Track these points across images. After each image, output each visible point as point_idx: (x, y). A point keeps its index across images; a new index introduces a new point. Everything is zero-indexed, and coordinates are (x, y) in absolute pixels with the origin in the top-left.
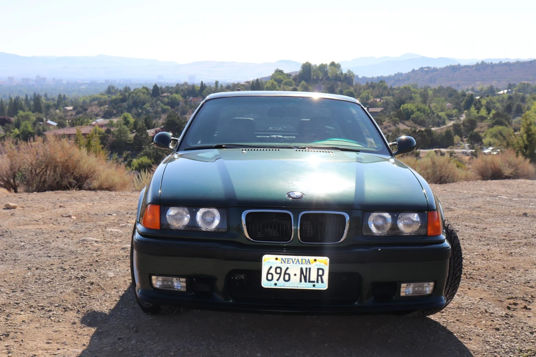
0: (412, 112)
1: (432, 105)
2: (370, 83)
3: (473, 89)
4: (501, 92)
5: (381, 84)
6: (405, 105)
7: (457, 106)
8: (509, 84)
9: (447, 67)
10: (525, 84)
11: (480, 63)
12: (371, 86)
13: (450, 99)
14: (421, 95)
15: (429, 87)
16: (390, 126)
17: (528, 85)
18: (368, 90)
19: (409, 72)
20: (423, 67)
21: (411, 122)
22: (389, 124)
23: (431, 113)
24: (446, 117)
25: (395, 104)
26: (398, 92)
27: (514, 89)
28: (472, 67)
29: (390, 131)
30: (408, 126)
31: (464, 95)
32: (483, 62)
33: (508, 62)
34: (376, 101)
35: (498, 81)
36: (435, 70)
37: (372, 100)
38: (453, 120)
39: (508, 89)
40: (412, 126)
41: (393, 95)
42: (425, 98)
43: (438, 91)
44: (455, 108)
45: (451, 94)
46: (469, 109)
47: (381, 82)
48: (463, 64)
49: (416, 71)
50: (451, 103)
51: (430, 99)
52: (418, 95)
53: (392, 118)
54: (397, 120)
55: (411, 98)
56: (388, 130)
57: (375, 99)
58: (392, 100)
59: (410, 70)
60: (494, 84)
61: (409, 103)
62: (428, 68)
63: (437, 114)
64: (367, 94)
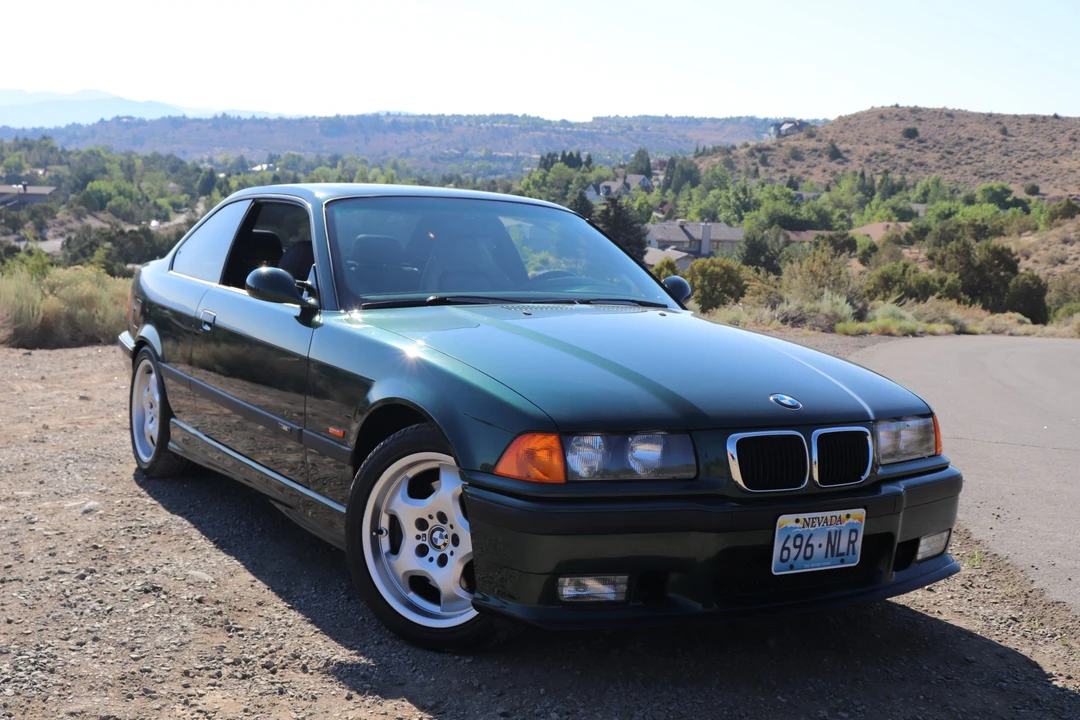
0: (110, 197)
1: (144, 185)
2: (21, 140)
3: (211, 161)
4: (258, 168)
5: (44, 142)
6: (96, 182)
7: (187, 189)
8: (270, 155)
9: (163, 119)
10: (294, 156)
11: (219, 116)
12: (24, 145)
13: (174, 176)
14: (121, 165)
15: (133, 153)
16: (70, 221)
17: (300, 159)
18: (18, 153)
19: (93, 124)
20: (121, 115)
21: (109, 214)
22: (68, 217)
23: (144, 200)
24: (171, 208)
25: (76, 182)
26: (77, 158)
27: (278, 164)
28: (207, 121)
29: (71, 230)
30: (103, 221)
31: (199, 170)
32: (224, 115)
33: (266, 118)
34: (36, 174)
35: (251, 149)
36: (142, 122)
37: (28, 172)
38: (182, 213)
39: (268, 163)
40: (112, 221)
41: (68, 164)
42: (129, 171)
43: (152, 161)
44: (184, 192)
45: (176, 167)
46: (210, 194)
47: (44, 138)
48: (191, 115)
49: (107, 122)
50: (177, 182)
51: (138, 173)
52: (116, 167)
53: (72, 206)
54: (81, 211)
55: (104, 171)
56: (66, 228)
57: (35, 170)
58: (68, 173)
59: (96, 120)
60: (245, 152)
61: (103, 179)
62: (128, 117)
63: (155, 203)
64: (17, 159)
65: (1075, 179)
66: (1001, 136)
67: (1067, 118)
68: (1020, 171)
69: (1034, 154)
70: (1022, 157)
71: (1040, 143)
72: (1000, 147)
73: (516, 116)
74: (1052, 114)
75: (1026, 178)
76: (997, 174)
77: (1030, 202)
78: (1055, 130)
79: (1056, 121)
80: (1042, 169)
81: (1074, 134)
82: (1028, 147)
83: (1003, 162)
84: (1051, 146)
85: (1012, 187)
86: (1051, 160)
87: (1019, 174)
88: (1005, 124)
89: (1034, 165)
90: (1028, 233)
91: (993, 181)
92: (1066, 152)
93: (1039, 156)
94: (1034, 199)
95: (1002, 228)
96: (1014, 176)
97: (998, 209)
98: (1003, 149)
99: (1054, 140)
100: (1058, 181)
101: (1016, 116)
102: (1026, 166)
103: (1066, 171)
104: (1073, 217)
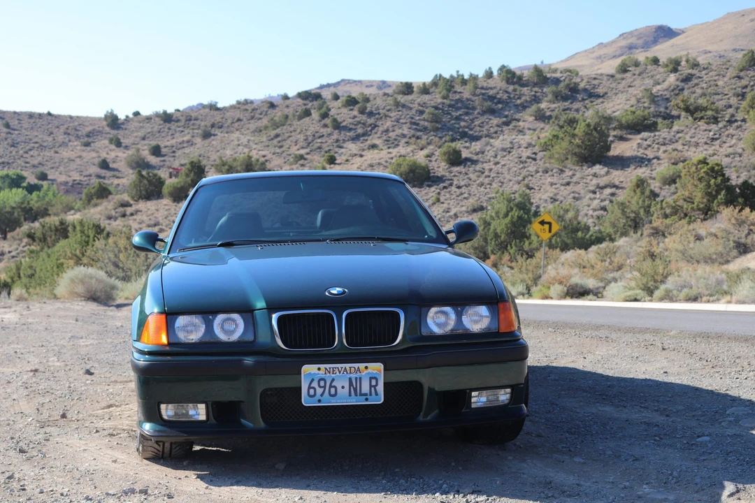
65: (76, 167)
66: (5, 130)
67: (59, 116)
68: (27, 160)
69: (37, 145)
70: (28, 148)
71: (40, 137)
72: (6, 139)
74: (46, 112)
75: (34, 166)
76: (8, 163)
77: (42, 186)
78: (50, 126)
79: (50, 118)
80: (46, 158)
81: (67, 129)
82: (30, 140)
83: (11, 152)
84: (50, 139)
85: (25, 174)
86: (52, 151)
87: (27, 163)
88: (7, 119)
89: (39, 155)
90: (72, 212)
91: (6, 169)
92: (64, 144)
93: (42, 147)
94: (45, 184)
95: (46, 210)
96: (23, 164)
97: (26, 193)
98: (9, 141)
99: (51, 133)
100: (62, 168)
101: (15, 113)
102: (32, 156)
103: (66, 160)
104: (107, 197)
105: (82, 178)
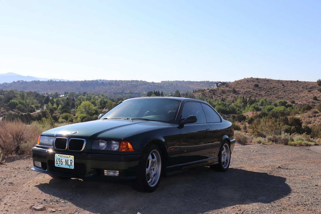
0: (17, 104)
1: (27, 101)
3: (47, 94)
4: (61, 96)
6: (12, 100)
7: (41, 102)
8: (65, 92)
9: (33, 81)
10: (72, 92)
11: (50, 80)
13: (36, 98)
14: (20, 95)
15: (23, 91)
16: (5, 112)
17: (74, 93)
19: (11, 83)
20: (19, 80)
21: (17, 110)
22: (4, 111)
23: (27, 105)
24: (35, 108)
25: (6, 100)
26: (7, 93)
27: (67, 95)
28: (46, 82)
29: (5, 115)
30: (15, 112)
31: (44, 97)
32: (51, 80)
33: (64, 81)
35: (59, 90)
36: (26, 82)
38: (39, 109)
39: (64, 94)
40: (17, 112)
41: (4, 94)
42: (23, 97)
43: (29, 94)
44: (39, 103)
45: (37, 95)
46: (48, 104)
48: (41, 80)
49: (16, 82)
50: (37, 100)
51: (25, 97)
52: (19, 95)
53: (5, 107)
54: (8, 108)
55: (15, 97)
56: (3, 114)
58: (4, 97)
59: (12, 82)
60: (57, 91)
61: (15, 99)
62: (22, 81)
63: (31, 106)
65: (305, 99)
66: (282, 87)
67: (301, 82)
68: (289, 97)
69: (292, 92)
70: (289, 92)
71: (294, 89)
72: (282, 90)
73: (139, 81)
74: (296, 80)
75: (291, 99)
76: (282, 98)
77: (293, 105)
78: (298, 85)
79: (298, 82)
80: (295, 96)
81: (303, 86)
82: (290, 90)
83: (284, 94)
84: (297, 89)
85: (287, 101)
86: (297, 93)
87: (288, 97)
88: (284, 83)
89: (293, 95)
90: (297, 114)
91: (281, 99)
92: (302, 91)
93: (294, 92)
94: (294, 105)
95: (289, 113)
96: (287, 98)
97: (285, 108)
98: (283, 90)
99: (298, 88)
100: (300, 100)
101: (286, 81)
102: (290, 95)
103: (302, 97)
104: (310, 110)
105: (307, 103)
